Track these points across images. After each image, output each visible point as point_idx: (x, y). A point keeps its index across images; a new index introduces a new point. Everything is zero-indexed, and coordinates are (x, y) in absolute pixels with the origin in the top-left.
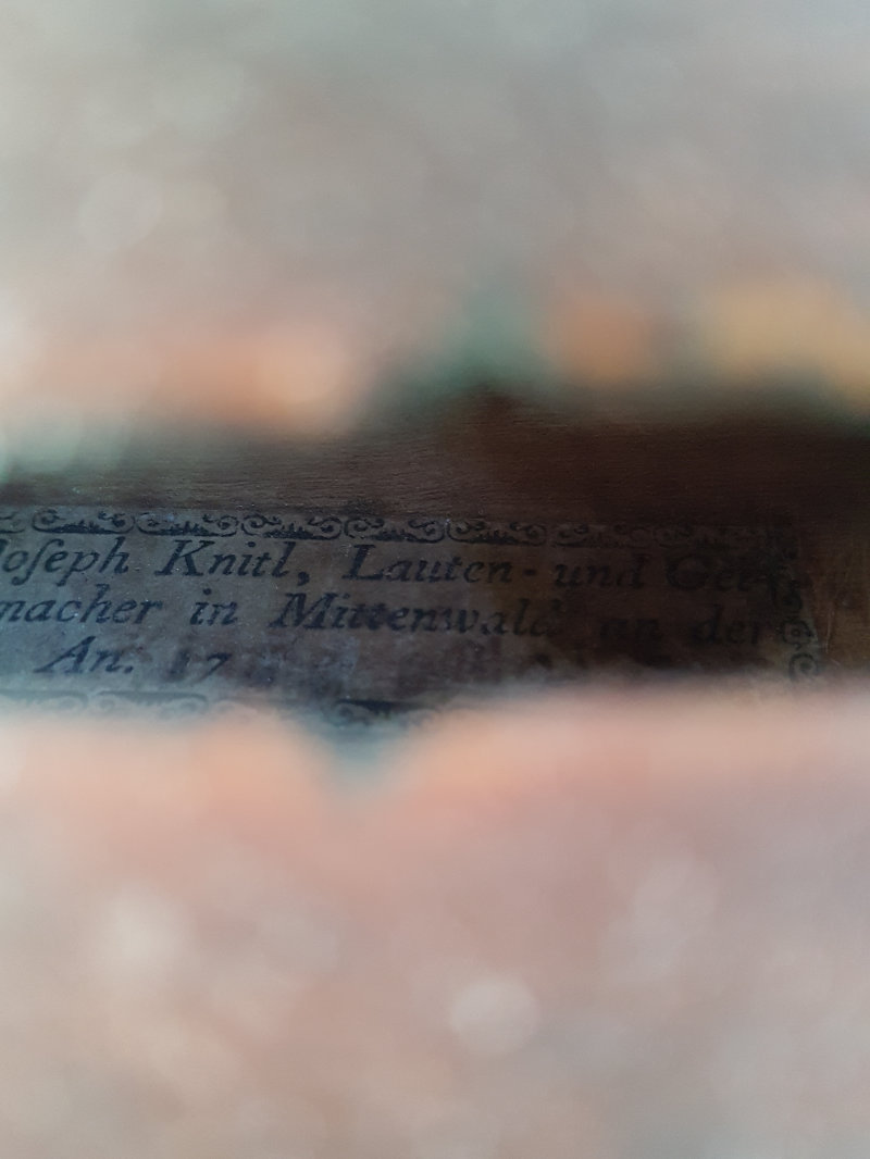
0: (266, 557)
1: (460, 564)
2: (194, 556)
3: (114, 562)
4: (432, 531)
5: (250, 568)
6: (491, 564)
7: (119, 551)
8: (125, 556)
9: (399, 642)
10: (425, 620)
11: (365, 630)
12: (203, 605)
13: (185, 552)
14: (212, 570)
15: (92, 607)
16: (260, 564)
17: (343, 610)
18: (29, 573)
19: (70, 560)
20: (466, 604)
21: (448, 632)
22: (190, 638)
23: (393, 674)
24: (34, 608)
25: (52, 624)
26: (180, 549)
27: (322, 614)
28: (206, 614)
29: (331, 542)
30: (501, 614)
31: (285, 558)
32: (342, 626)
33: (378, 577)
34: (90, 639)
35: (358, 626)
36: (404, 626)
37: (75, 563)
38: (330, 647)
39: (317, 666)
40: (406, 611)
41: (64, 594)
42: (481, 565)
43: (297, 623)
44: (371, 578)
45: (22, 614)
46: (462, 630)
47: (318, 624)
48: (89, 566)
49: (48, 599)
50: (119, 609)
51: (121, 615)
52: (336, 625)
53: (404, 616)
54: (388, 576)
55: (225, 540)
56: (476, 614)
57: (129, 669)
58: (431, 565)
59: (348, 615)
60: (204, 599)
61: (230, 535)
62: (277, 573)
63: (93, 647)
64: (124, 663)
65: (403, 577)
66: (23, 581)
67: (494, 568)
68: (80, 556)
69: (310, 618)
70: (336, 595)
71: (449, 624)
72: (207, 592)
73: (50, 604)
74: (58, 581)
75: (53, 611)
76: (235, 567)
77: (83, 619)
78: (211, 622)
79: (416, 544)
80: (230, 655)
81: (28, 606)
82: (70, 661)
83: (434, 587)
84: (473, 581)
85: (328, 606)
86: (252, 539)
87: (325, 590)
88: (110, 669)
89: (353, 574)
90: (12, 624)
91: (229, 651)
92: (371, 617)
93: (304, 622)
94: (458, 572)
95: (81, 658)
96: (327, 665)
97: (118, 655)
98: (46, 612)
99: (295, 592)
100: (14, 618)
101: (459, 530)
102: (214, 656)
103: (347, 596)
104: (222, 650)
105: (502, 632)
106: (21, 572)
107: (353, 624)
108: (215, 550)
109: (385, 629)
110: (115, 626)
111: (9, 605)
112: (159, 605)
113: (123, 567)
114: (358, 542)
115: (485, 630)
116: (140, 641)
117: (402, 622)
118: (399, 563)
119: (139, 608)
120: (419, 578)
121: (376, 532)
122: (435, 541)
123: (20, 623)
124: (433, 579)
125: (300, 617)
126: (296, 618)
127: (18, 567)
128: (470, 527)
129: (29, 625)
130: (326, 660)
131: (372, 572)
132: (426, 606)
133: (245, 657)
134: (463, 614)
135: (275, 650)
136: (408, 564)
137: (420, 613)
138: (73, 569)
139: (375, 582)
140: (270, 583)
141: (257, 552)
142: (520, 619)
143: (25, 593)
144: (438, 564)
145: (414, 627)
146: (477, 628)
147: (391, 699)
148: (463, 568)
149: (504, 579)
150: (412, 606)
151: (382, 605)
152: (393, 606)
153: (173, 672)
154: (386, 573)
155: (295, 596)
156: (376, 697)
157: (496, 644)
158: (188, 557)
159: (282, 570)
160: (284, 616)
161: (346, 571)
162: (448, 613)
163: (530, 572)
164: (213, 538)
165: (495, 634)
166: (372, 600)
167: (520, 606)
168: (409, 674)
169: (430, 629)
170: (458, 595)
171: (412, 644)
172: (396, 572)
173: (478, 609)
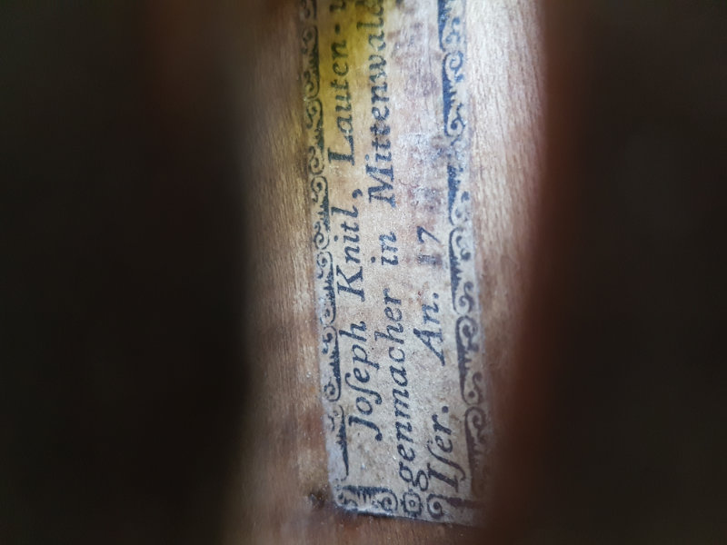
0: (345, 226)
1: (336, 81)
2: (348, 277)
3: (358, 332)
4: (314, 109)
5: (352, 234)
6: (334, 58)
7: (350, 332)
8: (353, 326)
9: (398, 107)
10: (379, 93)
11: (391, 136)
12: (383, 259)
13: (346, 285)
14: (357, 261)
15: (392, 338)
16: (349, 228)
17: (378, 156)
18: (372, 393)
19: (360, 365)
20: (365, 67)
21: (387, 73)
22: (408, 260)
23: (422, 101)
24: (397, 382)
25: (407, 364)
26: (344, 288)
27: (382, 171)
28: (389, 255)
29: (329, 182)
30: (370, 40)
31: (343, 211)
32: (390, 154)
33: (351, 139)
34: (416, 332)
35: (389, 142)
36: (386, 107)
37: (362, 361)
38: (406, 157)
39: (421, 161)
40: (374, 110)
41: (385, 362)
42: (335, 65)
43: (390, 187)
44: (352, 145)
45: (402, 389)
46: (384, 63)
47: (389, 172)
48: (363, 349)
49: (389, 372)
50: (392, 318)
51: (396, 316)
52: (389, 159)
53: (378, 110)
54: (350, 131)
55: (334, 258)
56: (371, 57)
57: (436, 296)
58: (339, 102)
59: (381, 152)
60: (378, 260)
61: (330, 255)
62: (355, 214)
63: (422, 328)
64: (431, 301)
65: (349, 120)
66: (379, 396)
67: (336, 54)
68: (356, 358)
69: (386, 179)
70: (367, 166)
71: (380, 74)
72: (373, 259)
73: (393, 370)
74: (375, 369)
75: (398, 366)
76: (354, 245)
77: (402, 342)
78: (395, 250)
79: (325, 119)
80: (418, 227)
81: (397, 386)
82: (434, 341)
83: (354, 94)
84: (347, 68)
85: (376, 169)
86: (332, 239)
87: (366, 175)
88: (436, 309)
89: (350, 158)
90: (411, 395)
91: (416, 229)
92: (380, 134)
93: (390, 183)
94: (341, 80)
95: (430, 334)
96: (420, 154)
97: (425, 307)
98: (398, 371)
99: (368, 196)
100: (406, 394)
101: (311, 90)
102: (420, 238)
103: (367, 157)
104: (416, 234)
105: (383, 34)
106: (372, 399)
107: (387, 146)
108: (342, 263)
109: (388, 121)
110: (404, 317)
111: (397, 401)
112: (386, 291)
113: (361, 325)
114: (326, 162)
115: (383, 46)
116: (414, 295)
117: (383, 112)
118: (339, 126)
119: (390, 305)
120: (349, 108)
121: (318, 151)
122: (321, 104)
123: (408, 388)
124: (349, 96)
125: (386, 186)
126: (387, 190)
127: (368, 402)
128: (309, 82)
129: (409, 381)
130: (416, 156)
131: (347, 144)
132: (369, 96)
133: (419, 215)
134: (372, 67)
135: (411, 195)
136: (339, 119)
137: (375, 98)
138: (365, 361)
139: (355, 141)
140: (362, 218)
141: (341, 232)
142: (372, 25)
143: (386, 391)
144: (337, 97)
145: (385, 99)
146: (382, 53)
147: (441, 95)
148: (338, 77)
149: (344, 45)
150: (370, 106)
151: (372, 129)
152: (371, 120)
153: (434, 263)
154: (348, 134)
155: (371, 196)
156: (441, 108)
157: (391, 35)
158: (349, 281)
159: (353, 211)
160: (386, 198)
161: (348, 164)
162: (372, 78)
163: (337, 28)
164: (335, 268)
165: (385, 39)
166: (369, 137)
167: (362, 27)
168: (421, 90)
169: (386, 87)
170: (358, 74)
171: (398, 95)
172: (346, 126)
173: (368, 57)
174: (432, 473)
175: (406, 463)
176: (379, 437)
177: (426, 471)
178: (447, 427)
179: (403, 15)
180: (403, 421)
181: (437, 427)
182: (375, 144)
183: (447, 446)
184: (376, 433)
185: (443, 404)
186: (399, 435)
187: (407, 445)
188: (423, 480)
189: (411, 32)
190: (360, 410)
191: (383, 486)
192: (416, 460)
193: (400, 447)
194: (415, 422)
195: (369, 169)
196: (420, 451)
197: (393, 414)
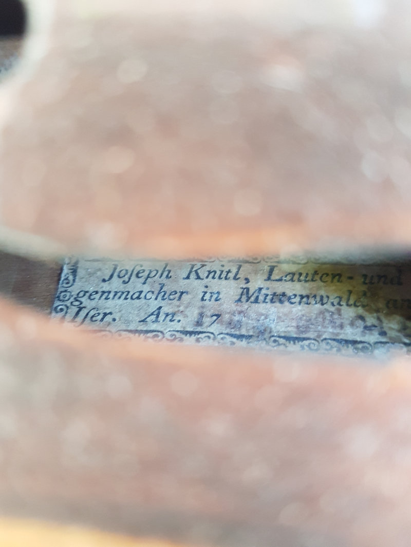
0: (229, 272)
1: (318, 274)
2: (199, 271)
3: (165, 274)
4: (303, 259)
5: (223, 276)
6: (332, 274)
7: (166, 270)
8: (169, 271)
9: (294, 310)
10: (305, 300)
11: (278, 304)
12: (206, 293)
13: (194, 269)
14: (207, 277)
15: (159, 293)
16: (227, 274)
17: (267, 295)
18: (130, 279)
19: (146, 274)
20: (322, 293)
21: (316, 305)
22: (203, 307)
23: (294, 324)
24: (134, 294)
25: (143, 301)
26: (192, 268)
27: (257, 297)
28: (207, 296)
29: (258, 264)
30: (339, 297)
31: (238, 272)
32: (267, 302)
33: (280, 280)
34: (160, 308)
35: (274, 302)
36: (295, 303)
37: (149, 275)
38: (264, 312)
39: (259, 320)
40: (295, 295)
41: (146, 288)
42: (327, 275)
43: (247, 301)
44: (277, 280)
45: (129, 296)
46: (323, 304)
47: (256, 301)
48: (155, 276)
49: (140, 290)
50: (170, 295)
51: (172, 297)
52: (264, 302)
53: (295, 298)
54: (285, 280)
55: (211, 264)
56: (328, 297)
57: (179, 321)
58: (304, 275)
59: (269, 297)
60: (205, 290)
61: (213, 262)
62: (235, 278)
63: (162, 311)
64: (176, 318)
65: (292, 280)
66: (128, 282)
67: (334, 276)
68: (151, 272)
69: (252, 299)
70: (262, 288)
71: (316, 302)
72: (207, 287)
73: (141, 292)
74: (143, 282)
75: (143, 295)
76: (217, 276)
77: (156, 299)
78: (210, 300)
79: (296, 265)
80: (220, 315)
81: (131, 293)
82: (153, 317)
83: (307, 285)
84: (324, 282)
85: (260, 293)
86: (222, 263)
87: (257, 287)
88: (171, 321)
89: (269, 279)
90: (125, 301)
91: (219, 313)
92: (279, 298)
93: (250, 301)
94: (317, 277)
95: (158, 317)
96: (263, 320)
97: (174, 314)
98: (140, 295)
99: (244, 287)
100: (126, 299)
101: (315, 259)
102: (214, 315)
103: (268, 289)
104: (217, 313)
105: (341, 305)
106: (126, 278)
107: (272, 301)
108: (207, 268)
109: (287, 303)
110: (170, 302)
111: (123, 293)
112: (187, 293)
113: (169, 276)
114: (269, 264)
115: (333, 304)
116: (181, 308)
117: (293, 301)
118: (290, 274)
119: (178, 294)
120: (299, 280)
121: (277, 260)
122: (305, 264)
123: (129, 300)
124: (306, 281)
125: (248, 298)
126: (246, 298)
127: (124, 276)
129: (133, 301)
130: (263, 317)
131: (278, 278)
132: (304, 293)
133: (227, 316)
135: (240, 313)
136: (294, 274)
137: (302, 297)
138: (148, 277)
139: (279, 283)
140: (232, 283)
141: (226, 269)
142: (348, 300)
143: (129, 287)
144: (307, 274)
145: (300, 303)
146: (329, 303)
147: (295, 336)
148: (320, 275)
149: (338, 281)
150: (298, 293)
151: (284, 293)
152: (289, 293)
153: (198, 322)
154: (284, 278)
155: (244, 289)
156: (288, 335)
157: (339, 311)
158: (196, 271)
159: (237, 277)
160: (241, 298)
161: (266, 277)
162: (315, 296)
163: (351, 278)
164: (206, 263)
165: (338, 306)
166: (279, 291)
167: (348, 294)
168: (301, 324)
169: (307, 304)
170: (319, 288)
171: (301, 311)
172: (288, 278)
173: (329, 295)
174: (80, 309)
175: (88, 294)
176: (104, 281)
177: (81, 306)
178: (105, 320)
179: (351, 319)
180: (111, 296)
181: (105, 315)
182: (274, 294)
183: (94, 319)
184: (107, 279)
185: (117, 319)
186: (104, 292)
187: (97, 296)
188: (77, 303)
189: (338, 322)
190: (121, 271)
191: (77, 280)
192: (89, 301)
193: (97, 292)
194: (110, 302)
195: (260, 289)
196: (93, 304)
197: (116, 290)
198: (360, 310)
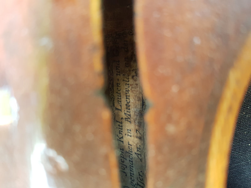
0: (119, 125)
2: (120, 137)
3: (122, 151)
4: (112, 97)
5: (121, 128)
9: (132, 101)
10: (128, 97)
11: (130, 107)
12: (128, 135)
14: (122, 134)
15: (130, 154)
17: (127, 111)
18: (125, 165)
19: (122, 158)
21: (130, 93)
22: (134, 136)
23: (137, 102)
25: (133, 160)
27: (128, 115)
28: (130, 134)
29: (115, 114)
30: (126, 84)
31: (119, 122)
33: (121, 106)
38: (134, 113)
39: (137, 115)
40: (126, 101)
41: (128, 159)
42: (117, 88)
43: (130, 119)
45: (132, 165)
46: (129, 91)
47: (130, 115)
48: (123, 155)
49: (129, 161)
50: (130, 149)
51: (131, 148)
52: (130, 112)
55: (116, 132)
56: (126, 89)
58: (118, 97)
60: (127, 135)
63: (136, 152)
65: (121, 101)
67: (118, 86)
71: (128, 93)
72: (126, 135)
74: (126, 160)
75: (131, 160)
76: (121, 130)
78: (131, 133)
79: (115, 100)
80: (136, 129)
81: (131, 165)
82: (139, 156)
84: (120, 90)
86: (116, 128)
87: (124, 115)
88: (140, 149)
92: (128, 106)
95: (139, 154)
96: (137, 113)
97: (137, 148)
100: (133, 167)
101: (112, 93)
102: (137, 132)
103: (125, 111)
104: (135, 131)
105: (129, 84)
106: (125, 167)
107: (129, 109)
108: (118, 134)
109: (130, 104)
110: (133, 149)
111: (130, 168)
113: (122, 149)
115: (129, 87)
116: (135, 145)
117: (128, 101)
119: (129, 146)
120: (120, 99)
121: (113, 107)
122: (114, 97)
123: (133, 165)
124: (121, 96)
125: (129, 118)
128: (111, 91)
129: (134, 164)
132: (126, 97)
133: (136, 127)
134: (126, 91)
135: (135, 122)
136: (118, 101)
139: (122, 107)
140: (123, 124)
141: (118, 127)
142: (126, 81)
143: (128, 166)
145: (129, 99)
147: (142, 102)
148: (118, 91)
149: (120, 84)
150: (125, 100)
151: (126, 105)
152: (126, 103)
153: (140, 139)
154: (120, 105)
155: (125, 120)
156: (141, 105)
157: (131, 85)
158: (120, 138)
159: (121, 122)
160: (129, 121)
161: (120, 111)
162: (126, 93)
163: (118, 80)
164: (116, 134)
165: (129, 85)
166: (125, 107)
167: (124, 81)
168: (137, 99)
170: (123, 92)
171: (132, 99)
172: (120, 103)
174: (138, 184)
175: (132, 182)
176: (126, 175)
178: (142, 175)
179: (134, 81)
180: (132, 173)
181: (139, 175)
182: (127, 108)
183: (141, 179)
185: (141, 170)
186: (131, 175)
187: (133, 178)
188: (136, 186)
189: (135, 86)
190: (122, 169)
191: (127, 186)
192: (135, 181)
193: (131, 178)
194: (135, 173)
195: (125, 114)
197: (130, 171)
198: (130, 77)
